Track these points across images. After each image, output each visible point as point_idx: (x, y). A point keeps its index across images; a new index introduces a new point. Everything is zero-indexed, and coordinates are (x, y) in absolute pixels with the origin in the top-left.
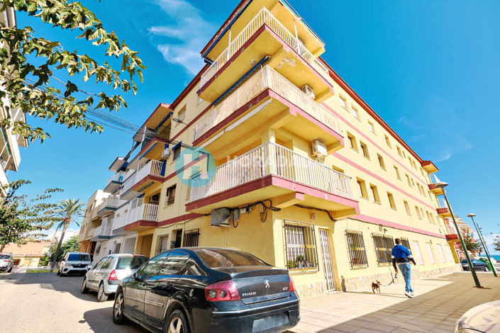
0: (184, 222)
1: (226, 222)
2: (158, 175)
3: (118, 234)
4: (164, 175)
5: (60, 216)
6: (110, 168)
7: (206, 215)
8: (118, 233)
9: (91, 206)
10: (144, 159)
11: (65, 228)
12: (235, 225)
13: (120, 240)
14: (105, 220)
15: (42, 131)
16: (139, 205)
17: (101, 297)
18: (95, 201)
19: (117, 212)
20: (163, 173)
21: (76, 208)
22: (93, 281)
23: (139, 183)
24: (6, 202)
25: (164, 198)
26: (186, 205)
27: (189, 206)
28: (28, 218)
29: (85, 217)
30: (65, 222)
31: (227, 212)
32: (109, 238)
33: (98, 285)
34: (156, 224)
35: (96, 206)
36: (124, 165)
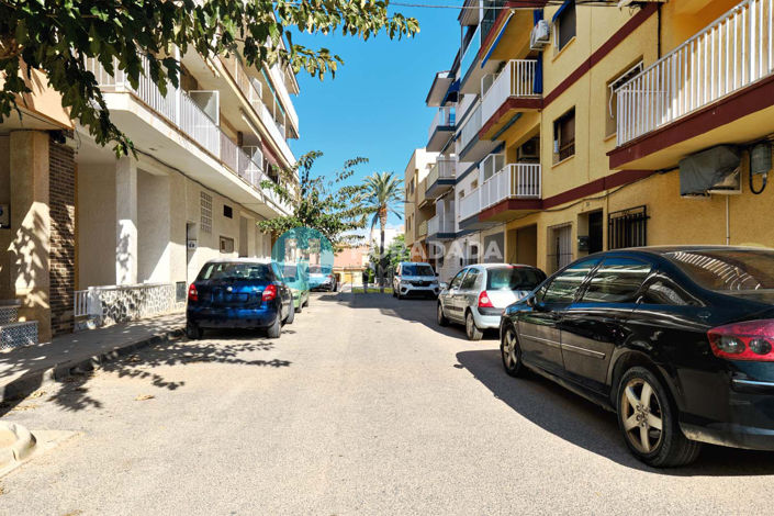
0: (604, 193)
1: (728, 181)
2: (530, 95)
3: (469, 228)
4: (541, 92)
5: (371, 205)
6: (427, 101)
7: (664, 171)
8: (469, 226)
9: (412, 181)
10: (492, 64)
11: (382, 225)
12: (757, 187)
13: (473, 240)
14: (440, 204)
15: (329, 55)
16: (499, 167)
17: (472, 333)
18: (417, 171)
19: (458, 188)
20: (539, 88)
21: (390, 188)
22: (454, 308)
23: (491, 122)
24: (304, 191)
25: (548, 145)
26: (607, 154)
27: (616, 156)
28: (335, 211)
29: (407, 202)
30: (380, 213)
31: (729, 156)
32: (454, 236)
33: (462, 314)
34: (541, 205)
35: (420, 180)
36: (451, 88)
